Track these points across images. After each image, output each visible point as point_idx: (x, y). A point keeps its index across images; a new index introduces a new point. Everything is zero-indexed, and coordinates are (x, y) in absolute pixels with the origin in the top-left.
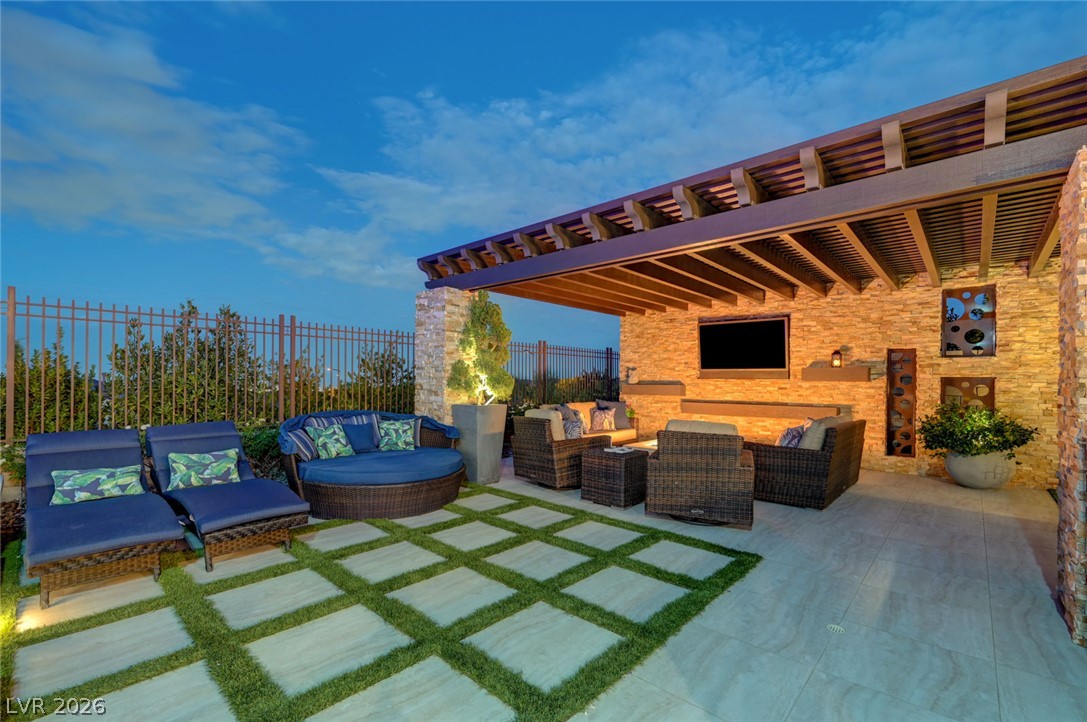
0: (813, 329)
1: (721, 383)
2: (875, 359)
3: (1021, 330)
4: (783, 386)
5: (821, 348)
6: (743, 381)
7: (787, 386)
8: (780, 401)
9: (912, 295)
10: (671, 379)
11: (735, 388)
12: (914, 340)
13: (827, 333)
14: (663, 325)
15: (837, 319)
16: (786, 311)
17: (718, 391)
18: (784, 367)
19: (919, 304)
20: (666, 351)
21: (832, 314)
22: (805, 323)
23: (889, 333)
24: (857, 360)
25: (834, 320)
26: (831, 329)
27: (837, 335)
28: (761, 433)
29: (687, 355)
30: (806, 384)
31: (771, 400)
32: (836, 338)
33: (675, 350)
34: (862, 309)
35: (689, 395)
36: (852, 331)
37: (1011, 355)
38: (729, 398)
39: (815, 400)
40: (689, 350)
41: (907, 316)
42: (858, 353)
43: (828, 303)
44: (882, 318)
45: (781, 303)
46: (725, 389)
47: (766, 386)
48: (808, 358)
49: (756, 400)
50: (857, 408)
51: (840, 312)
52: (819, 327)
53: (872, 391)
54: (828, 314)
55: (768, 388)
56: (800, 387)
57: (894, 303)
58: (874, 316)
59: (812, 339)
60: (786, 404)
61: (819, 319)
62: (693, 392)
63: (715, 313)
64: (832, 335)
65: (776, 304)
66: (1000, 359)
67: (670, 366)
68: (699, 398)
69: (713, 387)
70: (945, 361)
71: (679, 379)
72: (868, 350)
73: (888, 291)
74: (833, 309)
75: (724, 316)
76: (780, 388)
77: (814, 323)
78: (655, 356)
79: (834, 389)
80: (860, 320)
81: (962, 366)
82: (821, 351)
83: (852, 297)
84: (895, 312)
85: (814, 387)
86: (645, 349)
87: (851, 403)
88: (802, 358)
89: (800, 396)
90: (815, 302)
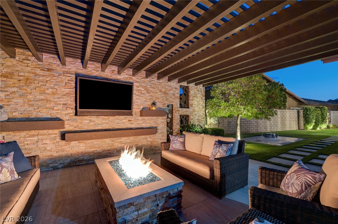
0: (143, 92)
1: (94, 118)
2: (164, 108)
3: (194, 101)
4: (130, 119)
5: (146, 101)
6: (109, 117)
7: (132, 119)
8: (129, 127)
9: (173, 84)
10: (49, 116)
11: (104, 121)
12: (174, 101)
13: (148, 95)
14: (38, 71)
15: (152, 89)
16: (131, 81)
17: (92, 123)
18: (131, 110)
19: (175, 88)
20: (43, 93)
21: (150, 87)
22: (139, 89)
23: (167, 98)
24: (158, 108)
25: (151, 89)
26: (149, 93)
27: (152, 96)
28: (119, 145)
29: (66, 98)
30: (141, 118)
31: (124, 127)
32: (151, 97)
33: (53, 94)
34: (160, 86)
35: (67, 128)
36: (156, 95)
37: (193, 108)
38: (99, 128)
39: (144, 125)
40: (68, 94)
41: (172, 92)
42: (159, 105)
43: (148, 81)
44: (165, 92)
45: (129, 76)
46: (96, 122)
47: (122, 119)
48: (141, 105)
49: (116, 127)
50: (159, 128)
51: (153, 86)
52: (145, 91)
53: (163, 120)
54: (148, 86)
55: (123, 121)
56: (138, 119)
57: (169, 86)
58: (163, 90)
59: (142, 97)
60: (132, 129)
61: (145, 88)
62: (70, 125)
63: (89, 73)
64: (150, 96)
65: (126, 76)
66: (191, 109)
67: (48, 106)
68: (77, 129)
69: (88, 121)
70: (181, 109)
71: (58, 116)
72: (162, 103)
73: (167, 81)
74: (150, 84)
75: (96, 76)
76: (129, 121)
77: (143, 89)
78: (30, 97)
79: (151, 120)
80: (159, 91)
81: (184, 111)
82: (146, 102)
83: (156, 80)
84: (169, 90)
85: (144, 119)
86: (15, 89)
87: (157, 126)
88: (138, 105)
89: (138, 124)
90: (143, 80)
